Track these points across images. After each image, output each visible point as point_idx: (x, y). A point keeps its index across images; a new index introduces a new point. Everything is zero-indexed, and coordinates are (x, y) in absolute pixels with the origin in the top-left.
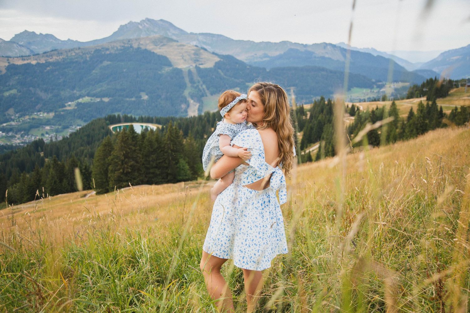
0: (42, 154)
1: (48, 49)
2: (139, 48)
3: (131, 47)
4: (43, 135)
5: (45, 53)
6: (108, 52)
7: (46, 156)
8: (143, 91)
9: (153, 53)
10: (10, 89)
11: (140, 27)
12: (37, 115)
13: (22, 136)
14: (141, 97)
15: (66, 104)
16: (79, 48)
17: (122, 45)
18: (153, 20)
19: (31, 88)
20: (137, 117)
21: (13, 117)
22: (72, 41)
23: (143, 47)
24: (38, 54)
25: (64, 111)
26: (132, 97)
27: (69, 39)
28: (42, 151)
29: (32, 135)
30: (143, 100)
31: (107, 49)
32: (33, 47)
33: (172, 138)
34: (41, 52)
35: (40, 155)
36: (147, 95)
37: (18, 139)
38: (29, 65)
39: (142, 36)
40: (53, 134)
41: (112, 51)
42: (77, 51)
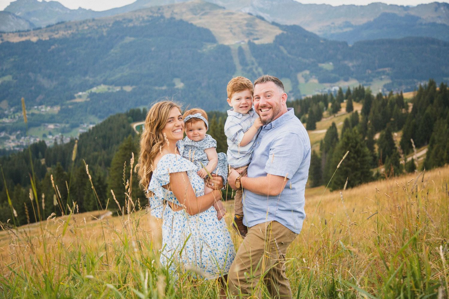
0: (43, 161)
1: (53, 21)
2: (172, 18)
3: (162, 17)
4: (44, 136)
5: (49, 26)
6: (131, 25)
7: (48, 164)
8: (177, 77)
9: (192, 24)
10: (3, 75)
12: (38, 109)
13: (18, 137)
14: (174, 85)
15: (76, 95)
16: (93, 20)
17: (151, 14)
19: (30, 74)
21: (6, 112)
22: (84, 10)
23: (178, 18)
24: (40, 28)
25: (72, 104)
26: (162, 86)
27: (80, 8)
28: (43, 157)
29: (31, 136)
30: (178, 89)
31: (130, 21)
32: (33, 19)
34: (44, 25)
35: (40, 162)
36: (182, 81)
37: (13, 141)
38: (28, 43)
39: (176, 2)
40: (59, 135)
41: (137, 23)
42: (90, 24)
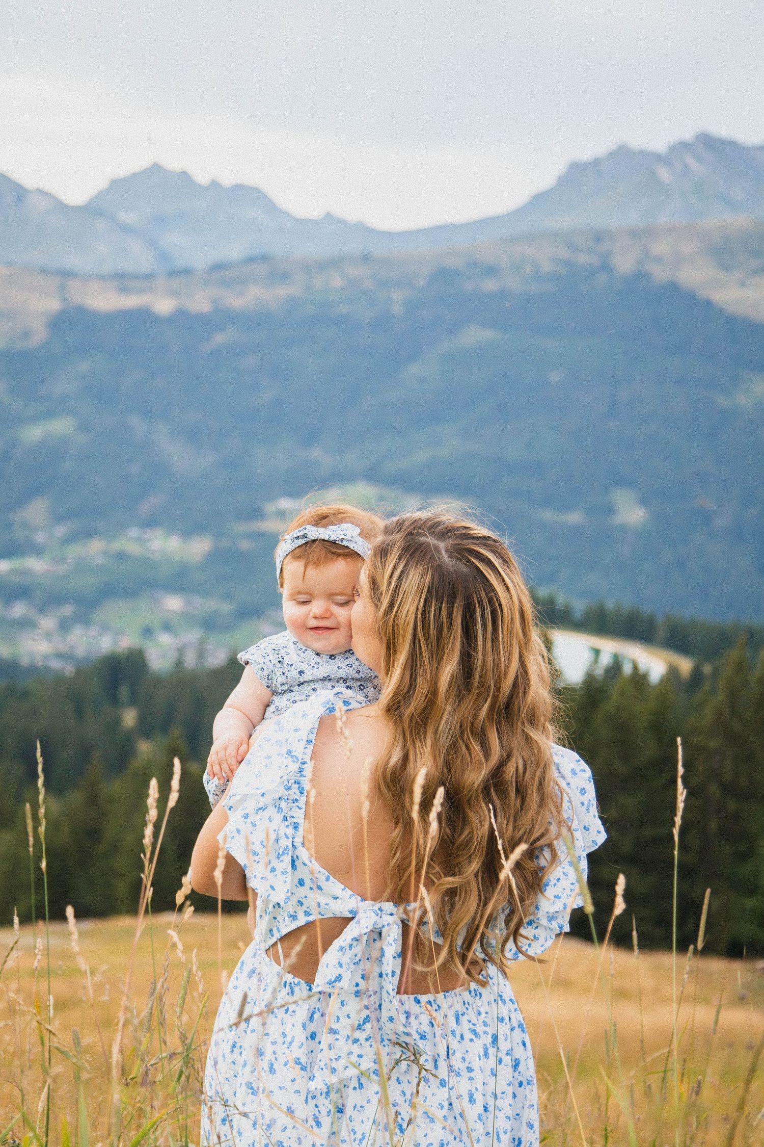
0: (130, 718)
1: (234, 251)
2: (640, 276)
3: (606, 267)
4: (148, 632)
5: (218, 267)
6: (490, 285)
7: (145, 729)
8: (628, 483)
9: (708, 303)
10: (50, 414)
11: (664, 174)
12: (139, 540)
13: (64, 626)
14: (610, 511)
15: (269, 508)
16: (366, 258)
17: (564, 253)
18: (732, 145)
19: (135, 420)
20: (579, 607)
21: (40, 538)
22: (343, 222)
23: (660, 274)
24: (187, 272)
25: (252, 536)
26: (567, 508)
27: (328, 215)
28: (133, 702)
29: (105, 628)
30: (623, 528)
31: (491, 271)
32: (173, 239)
33: (736, 726)
34: (201, 260)
35: (118, 721)
36: (644, 501)
37: (48, 636)
38: (143, 316)
39: (663, 220)
40: (192, 636)
41: (513, 283)
42: (354, 271)
